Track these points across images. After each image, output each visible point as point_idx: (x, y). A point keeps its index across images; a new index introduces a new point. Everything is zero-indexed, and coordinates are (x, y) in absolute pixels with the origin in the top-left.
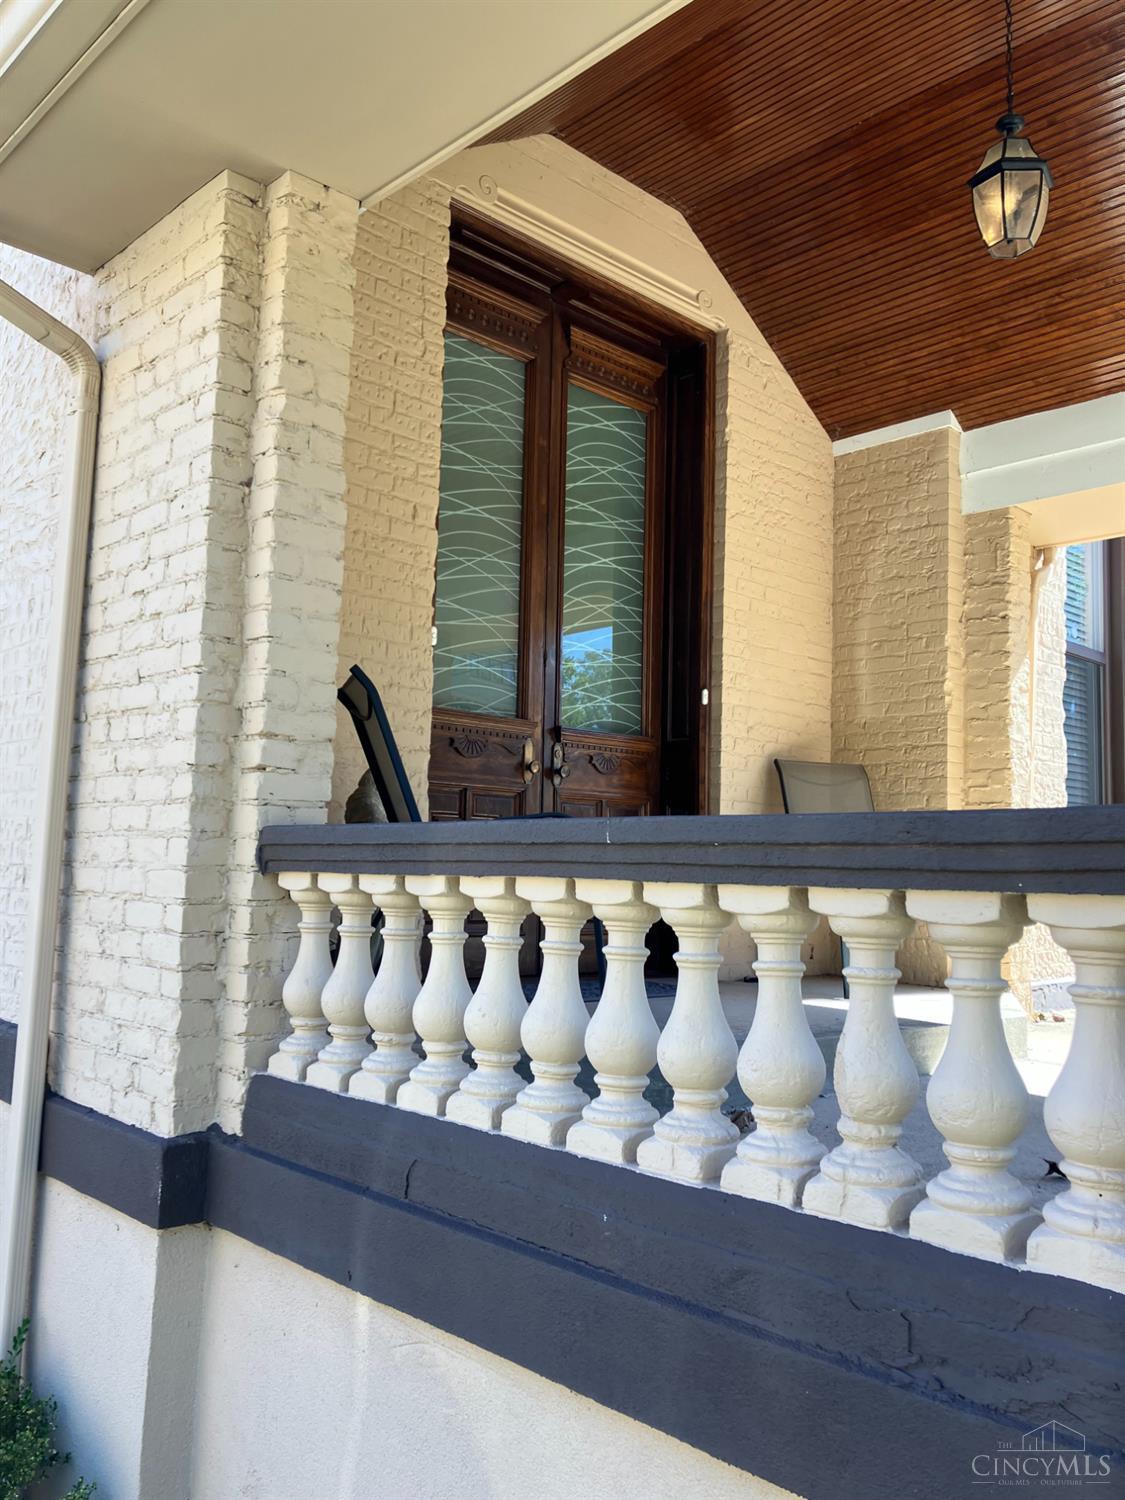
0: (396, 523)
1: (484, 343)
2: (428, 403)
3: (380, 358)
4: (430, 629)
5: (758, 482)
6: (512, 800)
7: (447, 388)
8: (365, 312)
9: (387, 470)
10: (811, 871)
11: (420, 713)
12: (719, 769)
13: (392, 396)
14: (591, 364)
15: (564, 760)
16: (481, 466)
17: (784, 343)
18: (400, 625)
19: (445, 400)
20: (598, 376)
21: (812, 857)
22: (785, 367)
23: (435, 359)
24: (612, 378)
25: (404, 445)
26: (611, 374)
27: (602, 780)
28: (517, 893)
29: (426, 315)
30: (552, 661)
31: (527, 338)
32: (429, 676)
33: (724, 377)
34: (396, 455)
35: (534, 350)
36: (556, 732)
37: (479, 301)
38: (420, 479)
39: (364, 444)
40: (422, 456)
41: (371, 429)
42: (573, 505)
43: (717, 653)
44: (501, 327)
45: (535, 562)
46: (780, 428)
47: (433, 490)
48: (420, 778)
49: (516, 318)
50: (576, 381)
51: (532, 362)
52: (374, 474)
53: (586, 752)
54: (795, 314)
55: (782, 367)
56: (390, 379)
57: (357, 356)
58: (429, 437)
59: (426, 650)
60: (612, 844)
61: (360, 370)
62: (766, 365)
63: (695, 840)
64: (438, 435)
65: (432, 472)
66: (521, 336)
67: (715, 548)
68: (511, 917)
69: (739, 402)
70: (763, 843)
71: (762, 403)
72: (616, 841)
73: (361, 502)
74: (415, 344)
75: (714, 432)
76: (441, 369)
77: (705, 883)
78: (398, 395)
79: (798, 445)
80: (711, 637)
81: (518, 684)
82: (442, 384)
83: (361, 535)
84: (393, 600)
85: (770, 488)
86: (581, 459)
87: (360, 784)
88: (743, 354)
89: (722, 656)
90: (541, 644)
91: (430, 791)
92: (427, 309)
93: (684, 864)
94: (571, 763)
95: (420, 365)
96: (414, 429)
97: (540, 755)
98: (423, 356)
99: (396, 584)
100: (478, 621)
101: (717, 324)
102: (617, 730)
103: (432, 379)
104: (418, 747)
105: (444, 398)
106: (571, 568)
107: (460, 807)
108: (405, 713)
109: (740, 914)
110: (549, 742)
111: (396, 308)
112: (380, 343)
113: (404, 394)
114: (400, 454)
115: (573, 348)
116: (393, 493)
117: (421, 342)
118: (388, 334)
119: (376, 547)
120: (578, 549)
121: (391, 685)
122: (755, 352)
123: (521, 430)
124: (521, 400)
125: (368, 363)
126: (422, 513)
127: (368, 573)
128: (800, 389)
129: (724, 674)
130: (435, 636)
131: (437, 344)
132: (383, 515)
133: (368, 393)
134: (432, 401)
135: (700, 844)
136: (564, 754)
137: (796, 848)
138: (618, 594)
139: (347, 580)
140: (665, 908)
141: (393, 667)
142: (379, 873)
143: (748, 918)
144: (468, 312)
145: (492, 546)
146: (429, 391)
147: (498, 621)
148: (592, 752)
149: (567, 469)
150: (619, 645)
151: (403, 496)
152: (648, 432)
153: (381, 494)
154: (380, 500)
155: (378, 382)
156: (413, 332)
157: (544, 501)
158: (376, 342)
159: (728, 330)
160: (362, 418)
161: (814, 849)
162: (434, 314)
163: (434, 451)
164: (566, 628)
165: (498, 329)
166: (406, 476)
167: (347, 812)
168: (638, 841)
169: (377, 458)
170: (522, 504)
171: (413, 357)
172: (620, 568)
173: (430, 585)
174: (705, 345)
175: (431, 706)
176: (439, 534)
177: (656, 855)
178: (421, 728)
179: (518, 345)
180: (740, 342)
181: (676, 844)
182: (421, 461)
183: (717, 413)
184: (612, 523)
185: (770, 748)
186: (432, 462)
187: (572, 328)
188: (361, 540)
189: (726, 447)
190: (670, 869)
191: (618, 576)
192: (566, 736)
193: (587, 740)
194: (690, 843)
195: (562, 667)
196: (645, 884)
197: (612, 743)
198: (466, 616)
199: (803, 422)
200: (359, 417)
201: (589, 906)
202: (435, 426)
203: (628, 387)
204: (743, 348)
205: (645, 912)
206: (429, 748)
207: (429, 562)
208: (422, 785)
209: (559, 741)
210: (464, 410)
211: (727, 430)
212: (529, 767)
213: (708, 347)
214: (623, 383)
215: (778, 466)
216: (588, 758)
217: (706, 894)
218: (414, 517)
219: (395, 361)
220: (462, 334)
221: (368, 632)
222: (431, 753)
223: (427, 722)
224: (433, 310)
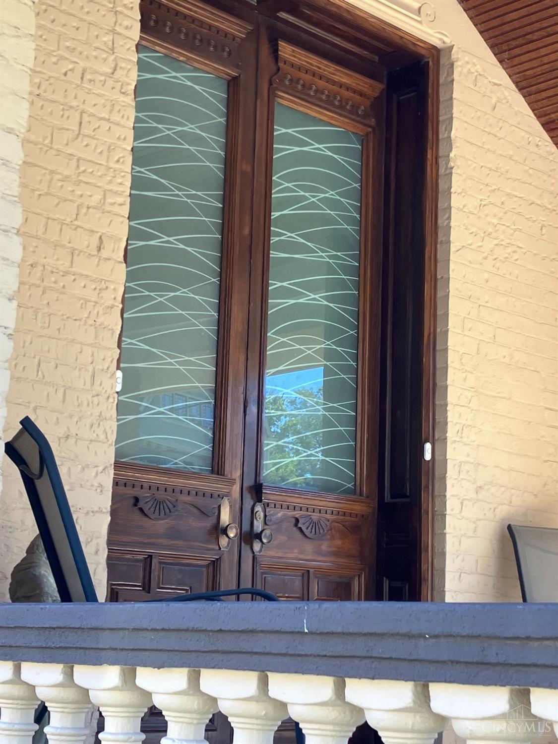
0: (79, 255)
1: (181, 58)
2: (118, 124)
3: (65, 74)
4: (115, 373)
5: (487, 212)
6: (204, 569)
7: (139, 107)
8: (49, 25)
9: (70, 198)
10: (533, 669)
11: (100, 469)
12: (444, 535)
13: (78, 118)
14: (301, 82)
15: (265, 523)
16: (177, 192)
17: (516, 61)
18: (80, 370)
19: (137, 120)
20: (309, 95)
21: (534, 653)
22: (517, 86)
23: (127, 75)
24: (324, 97)
25: (90, 170)
26: (323, 93)
27: (309, 547)
28: (201, 688)
29: (118, 28)
30: (253, 409)
31: (230, 54)
32: (111, 427)
33: (448, 97)
34: (81, 181)
35: (237, 67)
36: (257, 490)
37: (177, 13)
38: (107, 208)
39: (46, 169)
40: (110, 182)
41: (54, 152)
42: (279, 235)
43: (442, 402)
44: (201, 41)
45: (235, 298)
46: (511, 153)
47: (122, 219)
48: (98, 544)
49: (218, 31)
50: (285, 101)
51: (235, 79)
52: (56, 201)
53: (291, 513)
54: (528, 29)
55: (513, 87)
56: (75, 98)
57: (40, 72)
58: (118, 161)
59: (108, 398)
60: (311, 633)
61: (43, 87)
62: (495, 84)
63: (403, 630)
64: (129, 159)
65: (120, 200)
66: (223, 50)
67: (439, 284)
68: (195, 716)
69: (466, 125)
70: (479, 636)
71: (491, 126)
72: (314, 630)
73: (40, 232)
74: (105, 60)
75: (437, 158)
76: (133, 88)
77: (414, 681)
78: (85, 116)
79: (531, 171)
80: (435, 384)
81: (214, 434)
82: (134, 104)
83: (40, 268)
84: (73, 341)
85: (501, 219)
86: (289, 185)
87: (27, 552)
88: (469, 72)
89: (447, 405)
90: (241, 389)
91: (109, 558)
92: (119, 21)
93: (391, 658)
94: (274, 527)
95: (110, 83)
96: (101, 152)
97: (239, 515)
98: (113, 73)
99: (77, 323)
100: (171, 364)
101: (440, 39)
102: (328, 488)
103: (122, 98)
104: (97, 509)
105: (136, 117)
106: (276, 305)
107: (144, 577)
108: (83, 469)
109: (453, 718)
110: (248, 502)
111: (85, 21)
112: (67, 59)
113: (91, 115)
114: (84, 179)
115: (281, 64)
116: (76, 223)
117: (112, 57)
118: (74, 49)
119: (55, 282)
120: (284, 284)
121: (67, 437)
122: (484, 70)
123: (223, 153)
124: (223, 120)
125: (52, 81)
126: (108, 245)
127: (46, 310)
128: (533, 111)
129: (450, 425)
130: (120, 380)
131: (130, 60)
132: (63, 246)
133: (51, 113)
134: (122, 122)
135: (409, 636)
136: (265, 516)
137: (517, 642)
138: (330, 333)
139: (20, 319)
140: (370, 709)
141: (71, 416)
142: (44, 661)
143: (461, 723)
144: (165, 26)
145: (185, 280)
146: (119, 111)
147: (194, 364)
148: (297, 514)
149: (273, 196)
150: (330, 391)
151: (87, 226)
152: (364, 155)
153: (62, 224)
154: (61, 230)
155: (62, 100)
156: (103, 48)
157: (246, 231)
158: (62, 58)
159: (452, 47)
160: (44, 140)
161: (536, 644)
162: (127, 28)
163: (123, 177)
164: (269, 371)
165: (197, 43)
166: (92, 204)
167: (11, 584)
168: (340, 630)
169: (60, 184)
170: (222, 235)
171: (102, 75)
172: (331, 305)
173: (116, 324)
174: (429, 62)
175: (113, 462)
176: (127, 267)
177: (358, 647)
178: (101, 486)
179: (220, 60)
180: (467, 59)
181: (382, 635)
182: (109, 187)
183: (441, 136)
184: (323, 256)
185: (503, 511)
186: (121, 189)
187: (280, 42)
188: (39, 274)
189: (451, 173)
190: (375, 664)
191: (330, 314)
192: (268, 495)
193: (291, 499)
194: (398, 634)
195: (264, 415)
196: (347, 680)
197: (321, 503)
198: (154, 357)
199: (537, 145)
200: (41, 140)
201: (284, 705)
202: (125, 149)
203: (341, 107)
204: (469, 66)
205: (347, 713)
206: (109, 509)
207: (115, 298)
208: (100, 552)
209: (260, 500)
210: (156, 130)
211: (452, 155)
212: (225, 531)
213: (431, 63)
214: (337, 103)
215: (508, 194)
216: (294, 520)
217: (416, 694)
218: (99, 249)
219: (82, 78)
220: (157, 48)
221: (44, 377)
222: (111, 515)
223: (108, 480)
224: (126, 23)
